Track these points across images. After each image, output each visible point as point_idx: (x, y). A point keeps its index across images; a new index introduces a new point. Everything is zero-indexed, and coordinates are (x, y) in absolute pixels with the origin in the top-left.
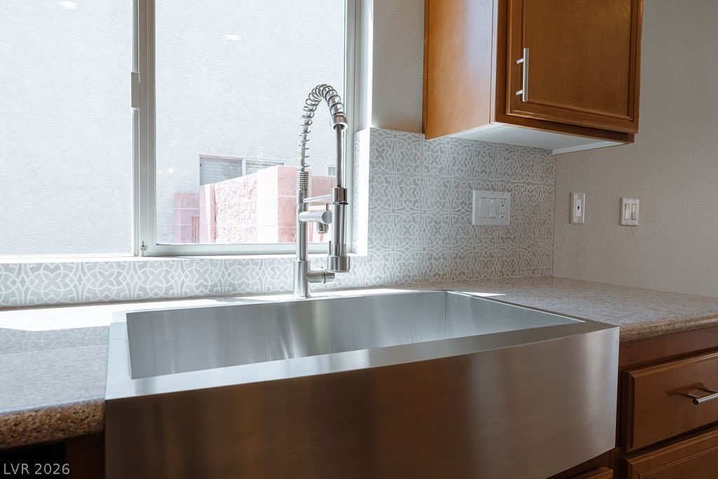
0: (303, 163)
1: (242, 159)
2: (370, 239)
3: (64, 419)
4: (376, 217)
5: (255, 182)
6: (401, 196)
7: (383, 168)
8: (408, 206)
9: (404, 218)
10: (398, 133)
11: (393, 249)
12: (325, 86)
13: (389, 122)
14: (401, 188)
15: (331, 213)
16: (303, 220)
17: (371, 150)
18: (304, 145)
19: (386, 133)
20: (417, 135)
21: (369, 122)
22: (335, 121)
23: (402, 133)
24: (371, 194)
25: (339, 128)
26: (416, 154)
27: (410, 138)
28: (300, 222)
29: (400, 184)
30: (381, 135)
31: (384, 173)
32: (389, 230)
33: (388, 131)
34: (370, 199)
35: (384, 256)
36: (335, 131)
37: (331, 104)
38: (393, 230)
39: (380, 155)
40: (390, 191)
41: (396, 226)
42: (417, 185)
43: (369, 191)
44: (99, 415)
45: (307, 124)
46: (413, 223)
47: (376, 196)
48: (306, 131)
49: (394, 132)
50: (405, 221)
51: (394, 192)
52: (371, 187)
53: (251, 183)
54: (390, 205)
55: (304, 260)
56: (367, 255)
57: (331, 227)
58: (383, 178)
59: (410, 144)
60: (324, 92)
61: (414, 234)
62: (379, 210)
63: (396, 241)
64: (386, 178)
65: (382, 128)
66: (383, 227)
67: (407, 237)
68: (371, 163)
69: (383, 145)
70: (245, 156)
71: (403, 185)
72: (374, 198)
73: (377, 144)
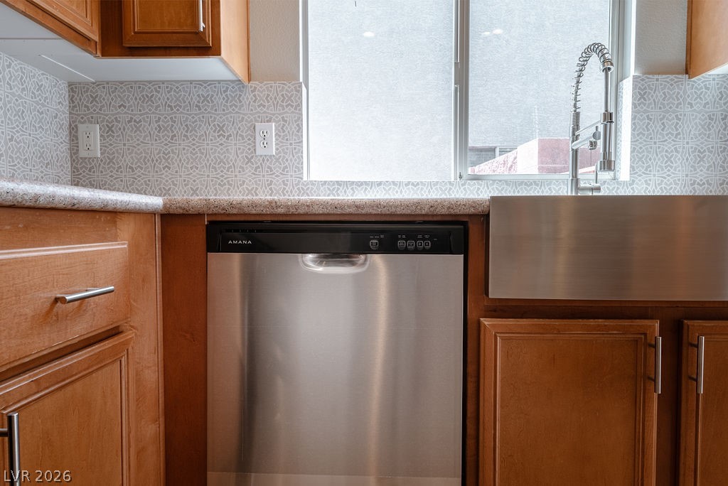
0: (575, 106)
1: (495, 147)
2: (632, 167)
3: (474, 202)
4: (637, 148)
5: (515, 158)
6: (663, 130)
7: (645, 108)
8: (670, 138)
9: (666, 148)
10: (660, 77)
11: (654, 175)
12: (594, 44)
13: (650, 68)
14: (663, 124)
15: (600, 133)
16: (575, 148)
17: (634, 94)
18: (576, 92)
19: (648, 78)
20: (680, 76)
21: (632, 69)
22: (604, 66)
23: (664, 76)
24: (633, 130)
25: (607, 70)
26: (678, 93)
27: (672, 80)
28: (573, 150)
29: (661, 119)
30: (643, 80)
31: (645, 112)
32: (650, 159)
33: (651, 76)
34: (632, 134)
35: (646, 181)
36: (604, 74)
37: (600, 54)
38: (655, 160)
39: (642, 97)
40: (651, 127)
41: (657, 155)
42: (679, 119)
43: (632, 127)
44: (488, 203)
45: (579, 76)
46: (675, 153)
47: (638, 131)
48: (578, 82)
49: (656, 77)
50: (667, 151)
51: (656, 127)
52: (634, 124)
53: (511, 160)
54: (651, 138)
55: (576, 177)
56: (629, 180)
57: (600, 143)
58: (645, 115)
59: (672, 85)
60: (596, 48)
61: (676, 162)
62: (640, 143)
63: (657, 168)
64: (648, 116)
65: (645, 74)
66: (645, 157)
67: (669, 165)
68: (634, 104)
69: (645, 89)
70: (499, 145)
71: (665, 121)
72: (636, 133)
73: (640, 88)
